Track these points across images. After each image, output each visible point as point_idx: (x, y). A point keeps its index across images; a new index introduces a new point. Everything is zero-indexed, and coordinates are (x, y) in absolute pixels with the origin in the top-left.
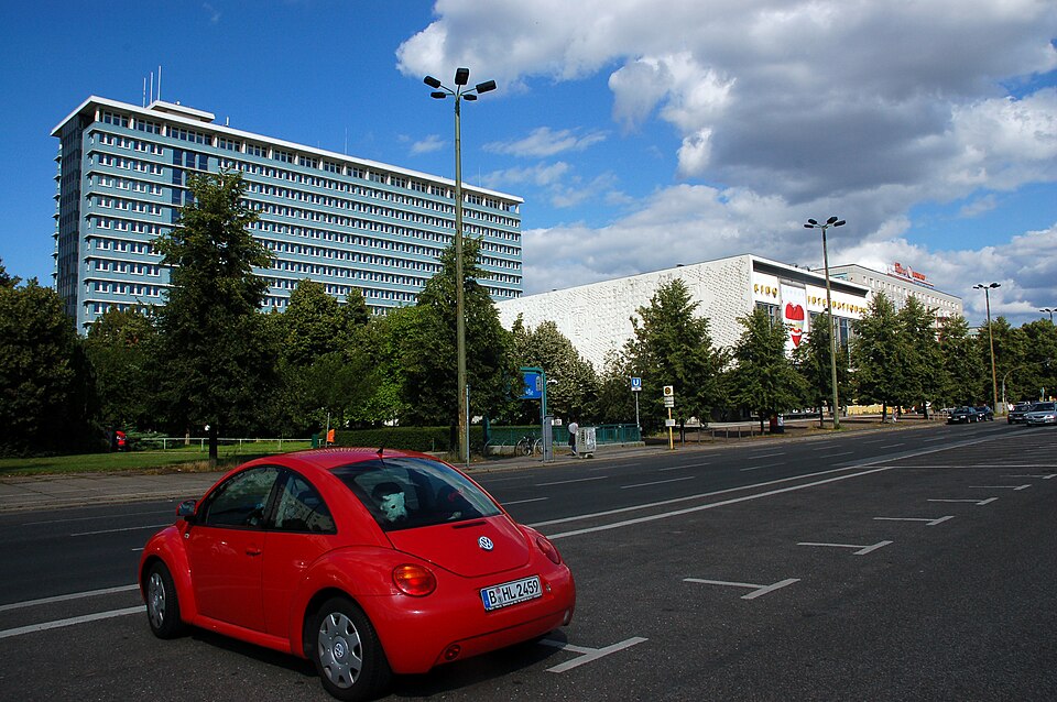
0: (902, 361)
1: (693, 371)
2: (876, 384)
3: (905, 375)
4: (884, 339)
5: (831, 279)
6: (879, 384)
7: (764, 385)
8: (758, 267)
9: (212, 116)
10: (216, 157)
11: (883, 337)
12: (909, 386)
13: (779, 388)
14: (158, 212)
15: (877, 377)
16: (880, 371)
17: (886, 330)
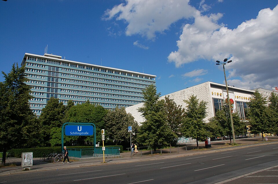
0: (267, 116)
1: (155, 122)
2: (257, 125)
3: (269, 121)
4: (260, 108)
5: (228, 86)
6: (258, 125)
7: (195, 127)
8: (212, 86)
9: (61, 57)
10: (61, 68)
11: (258, 107)
12: (271, 126)
13: (203, 129)
14: (43, 83)
15: (257, 122)
16: (258, 120)
17: (259, 105)
